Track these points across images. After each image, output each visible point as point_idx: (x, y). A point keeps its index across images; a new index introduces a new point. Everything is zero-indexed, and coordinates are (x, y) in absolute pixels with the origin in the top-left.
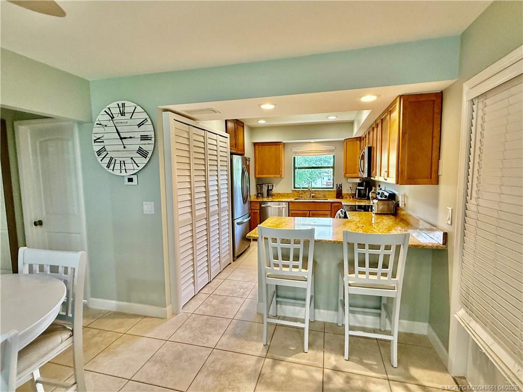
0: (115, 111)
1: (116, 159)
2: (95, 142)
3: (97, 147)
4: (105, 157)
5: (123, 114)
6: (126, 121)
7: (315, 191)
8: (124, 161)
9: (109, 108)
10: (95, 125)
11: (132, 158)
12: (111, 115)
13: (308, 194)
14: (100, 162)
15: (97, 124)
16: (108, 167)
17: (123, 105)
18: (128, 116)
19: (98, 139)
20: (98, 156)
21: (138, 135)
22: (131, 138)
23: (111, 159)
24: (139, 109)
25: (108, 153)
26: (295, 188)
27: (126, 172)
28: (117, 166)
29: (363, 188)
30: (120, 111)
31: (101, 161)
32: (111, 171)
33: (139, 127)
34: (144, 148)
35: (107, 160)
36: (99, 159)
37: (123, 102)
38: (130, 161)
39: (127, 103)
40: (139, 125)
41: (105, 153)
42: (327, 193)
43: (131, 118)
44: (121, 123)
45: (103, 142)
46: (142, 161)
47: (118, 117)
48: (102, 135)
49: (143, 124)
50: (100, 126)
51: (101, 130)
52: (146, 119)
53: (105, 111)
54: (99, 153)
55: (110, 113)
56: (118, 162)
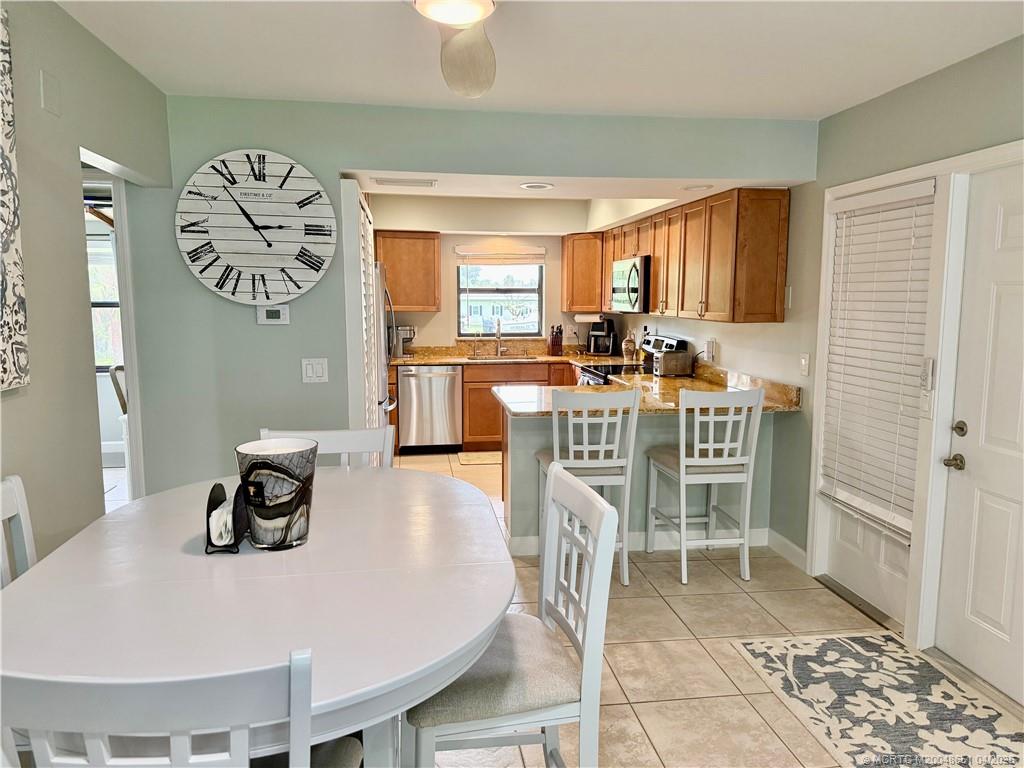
0: (240, 169)
1: (240, 269)
2: (182, 231)
3: (188, 243)
4: (210, 264)
5: (260, 177)
6: (269, 192)
7: (505, 341)
8: (262, 276)
9: (223, 162)
10: (184, 194)
11: (283, 270)
12: (229, 176)
13: (491, 347)
14: (198, 275)
15: (190, 192)
16: (220, 285)
17: (262, 159)
18: (272, 183)
19: (193, 224)
20: (193, 261)
21: (300, 224)
22: (280, 227)
23: (229, 269)
24: (299, 170)
25: (218, 257)
26: (460, 335)
27: (268, 298)
28: (245, 285)
29: (603, 334)
30: (253, 169)
31: (201, 272)
32: (229, 296)
33: (300, 207)
34: (313, 249)
35: (216, 272)
36: (195, 269)
37: (262, 152)
38: (280, 276)
39: (270, 156)
40: (302, 204)
41: (212, 256)
42: (531, 345)
43: (281, 187)
44: (255, 195)
45: (207, 232)
46: (308, 277)
47: (246, 183)
48: (205, 217)
49: (310, 203)
50: (199, 197)
51: (203, 205)
52: (318, 193)
53: (213, 167)
54: (195, 255)
55: (225, 171)
56: (246, 275)
